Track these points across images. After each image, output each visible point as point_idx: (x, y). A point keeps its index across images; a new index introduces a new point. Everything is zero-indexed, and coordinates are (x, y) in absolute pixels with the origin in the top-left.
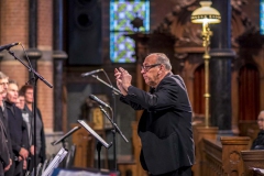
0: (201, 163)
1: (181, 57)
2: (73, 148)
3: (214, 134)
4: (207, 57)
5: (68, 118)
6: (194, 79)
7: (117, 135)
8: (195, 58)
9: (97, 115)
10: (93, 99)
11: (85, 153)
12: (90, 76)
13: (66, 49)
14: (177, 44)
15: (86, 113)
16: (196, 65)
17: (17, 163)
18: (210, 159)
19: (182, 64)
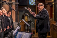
0: (52, 30)
1: (47, 4)
2: (20, 26)
3: (55, 23)
4: (53, 4)
5: (19, 19)
6: (50, 9)
7: (31, 23)
8: (50, 4)
9: (26, 18)
10: (26, 14)
11: (23, 27)
12: (25, 8)
14: (46, 1)
15: (23, 17)
16: (50, 6)
18: (54, 29)
19: (47, 5)
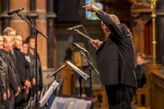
0: (151, 89)
1: (135, 16)
2: (61, 80)
3: (159, 69)
4: (154, 15)
6: (145, 31)
7: (92, 70)
8: (145, 16)
9: (77, 56)
10: (75, 46)
11: (70, 83)
12: (73, 30)
13: (56, 11)
14: (132, 7)
15: (69, 55)
16: (146, 21)
17: (23, 91)
18: (157, 87)
19: (136, 21)
